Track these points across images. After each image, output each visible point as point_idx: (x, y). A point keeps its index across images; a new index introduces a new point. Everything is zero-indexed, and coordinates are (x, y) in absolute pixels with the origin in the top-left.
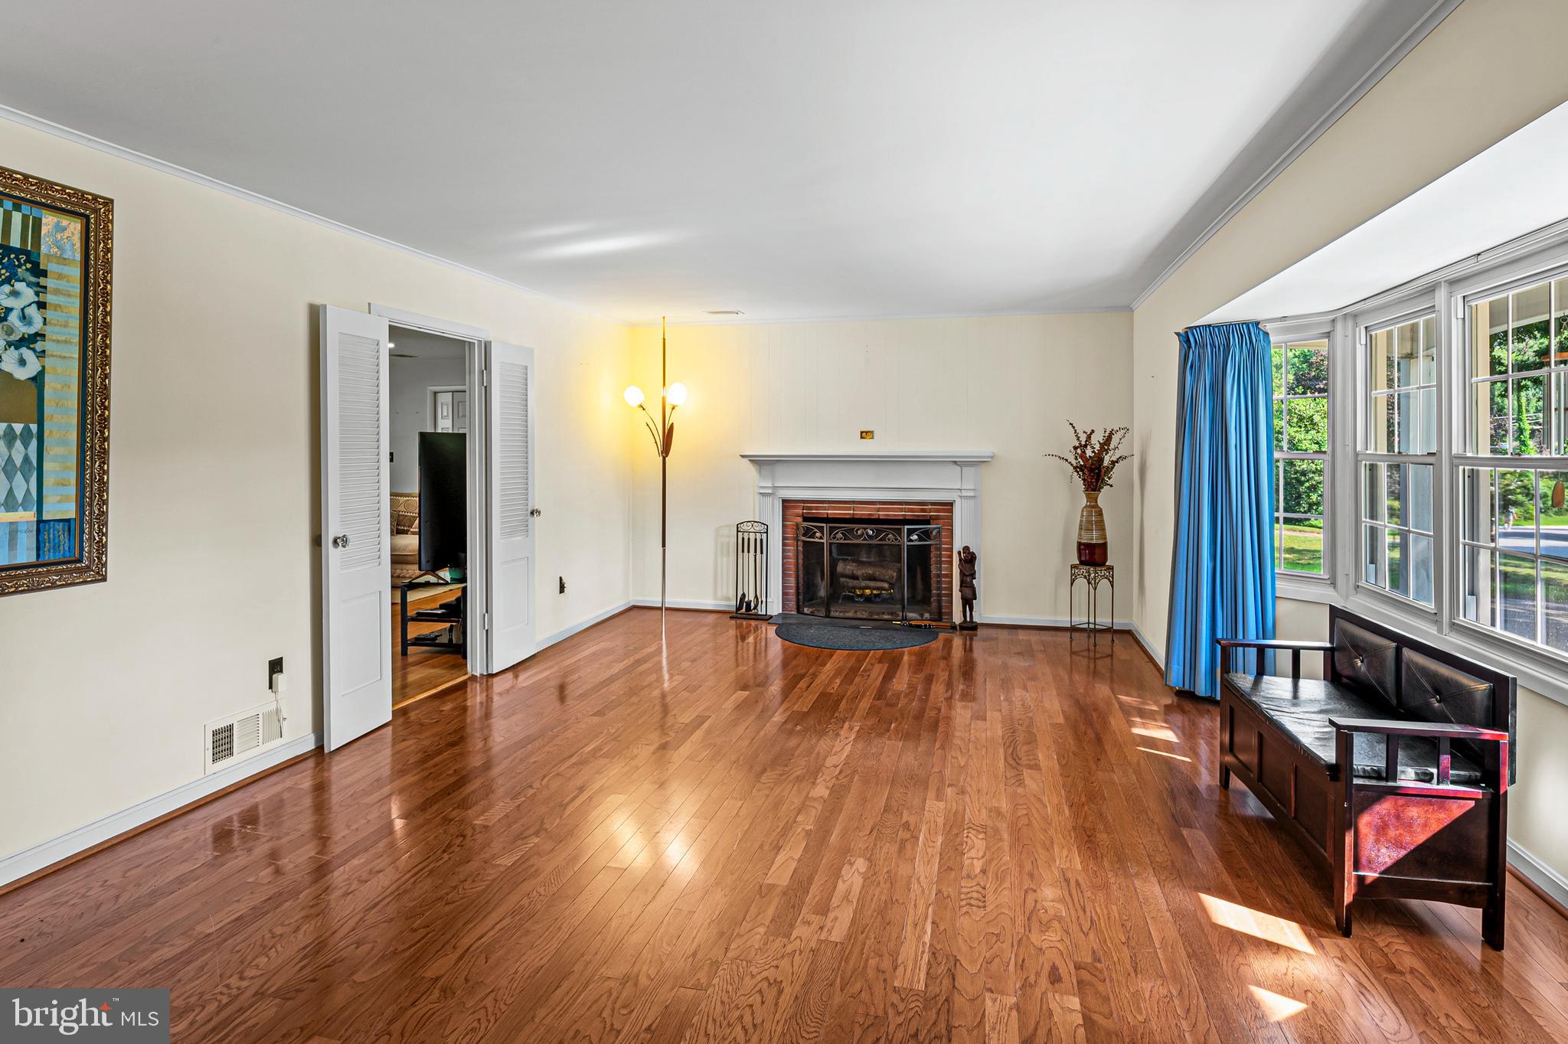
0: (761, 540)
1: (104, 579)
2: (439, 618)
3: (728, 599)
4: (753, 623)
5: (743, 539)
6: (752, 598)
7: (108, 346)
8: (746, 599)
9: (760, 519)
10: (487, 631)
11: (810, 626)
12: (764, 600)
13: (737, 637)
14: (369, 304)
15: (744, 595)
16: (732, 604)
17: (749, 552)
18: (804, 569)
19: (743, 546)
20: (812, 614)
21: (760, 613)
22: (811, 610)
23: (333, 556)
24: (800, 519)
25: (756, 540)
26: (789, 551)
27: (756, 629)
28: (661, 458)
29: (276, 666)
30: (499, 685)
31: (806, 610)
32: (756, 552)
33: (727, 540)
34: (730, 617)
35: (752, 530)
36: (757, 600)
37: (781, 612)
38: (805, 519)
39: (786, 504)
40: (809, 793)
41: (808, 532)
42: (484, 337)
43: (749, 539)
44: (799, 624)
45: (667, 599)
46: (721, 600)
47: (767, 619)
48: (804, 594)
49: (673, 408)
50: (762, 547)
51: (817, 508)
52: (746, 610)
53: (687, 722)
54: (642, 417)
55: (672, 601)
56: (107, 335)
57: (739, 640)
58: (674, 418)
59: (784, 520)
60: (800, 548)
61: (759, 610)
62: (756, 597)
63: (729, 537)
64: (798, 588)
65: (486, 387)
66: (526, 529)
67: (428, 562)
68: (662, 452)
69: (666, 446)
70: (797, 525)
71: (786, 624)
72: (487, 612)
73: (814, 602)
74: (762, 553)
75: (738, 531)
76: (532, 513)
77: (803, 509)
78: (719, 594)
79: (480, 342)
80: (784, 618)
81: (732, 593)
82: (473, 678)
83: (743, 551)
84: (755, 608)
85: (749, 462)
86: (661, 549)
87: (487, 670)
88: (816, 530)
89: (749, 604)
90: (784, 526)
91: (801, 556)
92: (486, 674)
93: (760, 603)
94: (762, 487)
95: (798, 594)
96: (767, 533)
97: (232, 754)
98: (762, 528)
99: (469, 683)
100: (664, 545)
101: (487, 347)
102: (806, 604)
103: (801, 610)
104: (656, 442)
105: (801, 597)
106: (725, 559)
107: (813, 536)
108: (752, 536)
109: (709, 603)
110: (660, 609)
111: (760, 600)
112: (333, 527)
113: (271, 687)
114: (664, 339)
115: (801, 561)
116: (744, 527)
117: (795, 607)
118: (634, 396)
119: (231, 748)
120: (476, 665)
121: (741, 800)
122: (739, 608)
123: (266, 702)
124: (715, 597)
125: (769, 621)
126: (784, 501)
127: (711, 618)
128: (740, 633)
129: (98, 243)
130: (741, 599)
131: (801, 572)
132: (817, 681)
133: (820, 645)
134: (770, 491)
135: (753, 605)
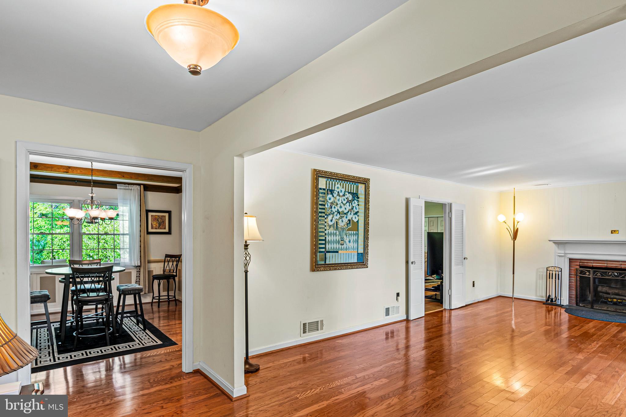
0: (558, 274)
1: (368, 267)
2: (433, 290)
3: (542, 297)
4: (554, 307)
5: (550, 273)
6: (553, 297)
7: (369, 213)
8: (551, 297)
9: (558, 266)
10: (450, 295)
11: (582, 311)
12: (560, 298)
13: (546, 310)
14: (419, 196)
15: (549, 296)
16: (544, 299)
17: (552, 278)
18: (580, 288)
19: (549, 276)
20: (584, 306)
21: (557, 303)
22: (583, 305)
23: (411, 267)
24: (578, 267)
25: (556, 274)
26: (572, 280)
27: (556, 309)
28: (513, 241)
29: (398, 295)
30: (453, 313)
31: (581, 305)
32: (556, 279)
33: (542, 273)
34: (543, 304)
35: (554, 270)
36: (556, 298)
37: (568, 304)
38: (581, 267)
39: (571, 260)
40: (575, 356)
41: (582, 272)
42: (450, 201)
43: (552, 274)
44: (576, 309)
45: (514, 294)
46: (539, 297)
47: (561, 306)
48: (580, 298)
49: (518, 222)
50: (559, 277)
51: (587, 263)
52: (551, 302)
53: (525, 331)
54: (505, 226)
55: (516, 296)
56: (369, 211)
57: (547, 311)
58: (519, 226)
59: (570, 266)
60: (578, 279)
61: (557, 302)
62: (556, 297)
63: (543, 272)
64: (577, 295)
65: (450, 218)
66: (462, 264)
67: (430, 272)
68: (513, 239)
69: (515, 236)
70: (577, 269)
71: (570, 308)
72: (450, 289)
73: (585, 302)
74: (559, 279)
75: (547, 270)
76: (465, 259)
77: (580, 263)
78: (538, 294)
79: (448, 203)
80: (569, 307)
81: (544, 294)
82: (445, 309)
83: (549, 278)
84: (555, 301)
85: (553, 243)
86: (512, 275)
87: (450, 308)
88: (586, 272)
89: (552, 299)
90: (570, 269)
91: (578, 282)
92: (449, 309)
93: (557, 299)
94: (559, 253)
95: (577, 297)
96: (561, 271)
97: (389, 315)
98: (559, 270)
99: (444, 311)
100: (513, 273)
101: (451, 205)
102: (581, 302)
103: (578, 304)
104: (510, 235)
105: (578, 299)
106: (541, 281)
107: (585, 274)
108: (554, 273)
109: (533, 298)
110: (512, 298)
111: (557, 298)
112: (411, 259)
113: (397, 300)
114: (514, 196)
115: (578, 284)
116: (550, 269)
117: (575, 303)
118: (501, 218)
119: (389, 314)
120: (446, 306)
121: (547, 353)
122: (547, 300)
123: (396, 304)
124: (536, 296)
125: (562, 307)
126: (570, 259)
127: (534, 303)
128: (547, 309)
129: (367, 189)
130: (548, 297)
131: (578, 289)
132: (584, 328)
133: (587, 317)
134: (563, 255)
135: (554, 300)
